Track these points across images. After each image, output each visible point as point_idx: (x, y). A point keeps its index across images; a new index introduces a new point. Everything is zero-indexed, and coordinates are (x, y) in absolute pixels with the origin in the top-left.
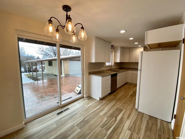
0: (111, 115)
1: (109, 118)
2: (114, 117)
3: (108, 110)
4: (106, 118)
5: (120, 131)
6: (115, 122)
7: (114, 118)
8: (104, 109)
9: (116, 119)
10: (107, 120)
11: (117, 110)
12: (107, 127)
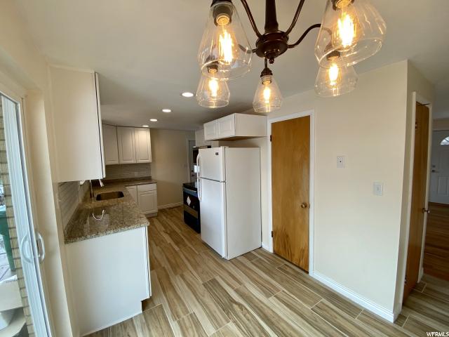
0: (224, 310)
1: (230, 316)
2: (232, 305)
3: (200, 307)
4: (228, 324)
5: (271, 312)
6: (246, 309)
7: (235, 306)
8: (193, 316)
9: (239, 305)
10: (235, 322)
11: (211, 290)
12: (257, 332)
